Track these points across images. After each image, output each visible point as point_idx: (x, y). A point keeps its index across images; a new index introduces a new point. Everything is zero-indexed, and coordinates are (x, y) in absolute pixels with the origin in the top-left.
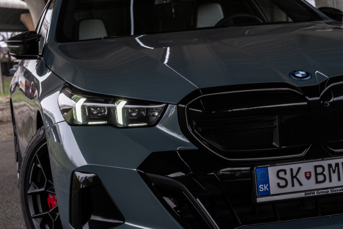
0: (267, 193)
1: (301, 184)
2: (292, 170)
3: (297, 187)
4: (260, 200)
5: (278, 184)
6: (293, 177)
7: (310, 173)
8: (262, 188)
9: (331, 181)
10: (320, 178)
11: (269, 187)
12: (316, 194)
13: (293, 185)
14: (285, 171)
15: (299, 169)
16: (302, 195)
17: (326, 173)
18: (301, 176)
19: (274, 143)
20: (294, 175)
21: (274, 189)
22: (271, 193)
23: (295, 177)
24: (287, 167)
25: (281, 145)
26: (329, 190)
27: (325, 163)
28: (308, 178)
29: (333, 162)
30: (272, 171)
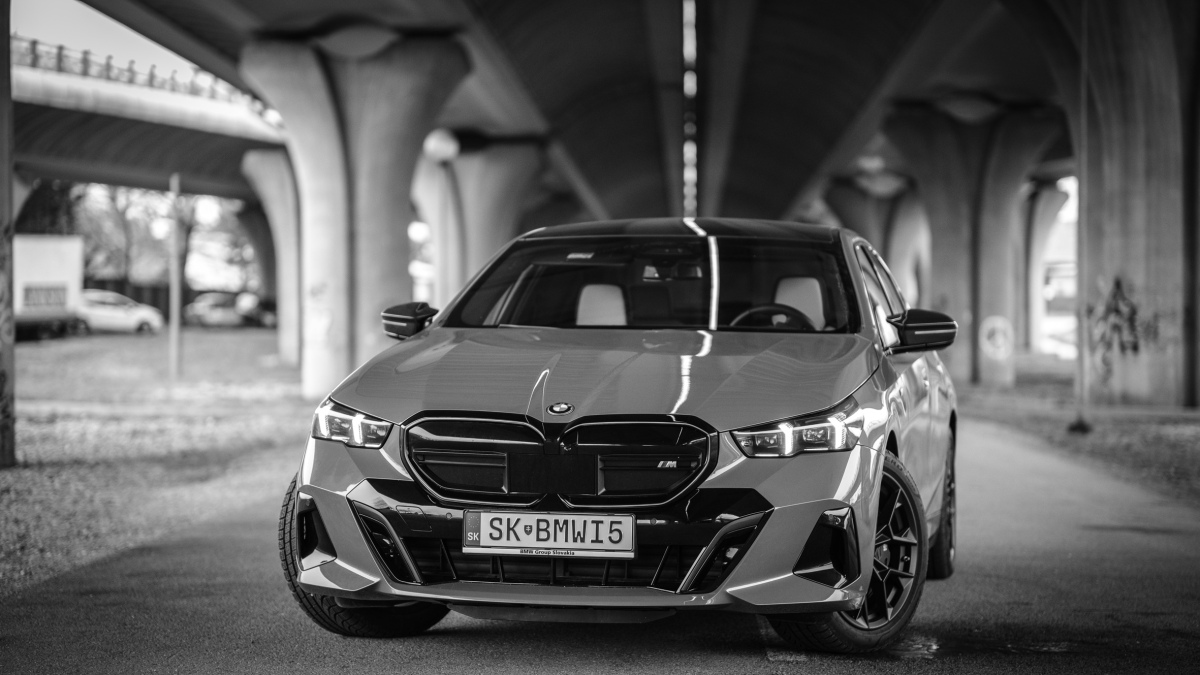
0: (477, 544)
1: (518, 539)
2: (509, 520)
3: (513, 542)
4: (466, 550)
5: (491, 534)
6: (509, 529)
7: (531, 527)
8: (470, 536)
9: (555, 540)
10: (543, 535)
11: (479, 536)
12: (534, 553)
13: (508, 539)
14: (500, 520)
15: (518, 520)
16: (517, 552)
17: (551, 530)
18: (520, 529)
19: (503, 488)
20: (511, 526)
21: (485, 540)
22: (482, 544)
23: (512, 529)
24: (504, 516)
25: (510, 490)
26: (551, 551)
27: (551, 518)
28: (528, 533)
29: (561, 518)
30: (486, 517)
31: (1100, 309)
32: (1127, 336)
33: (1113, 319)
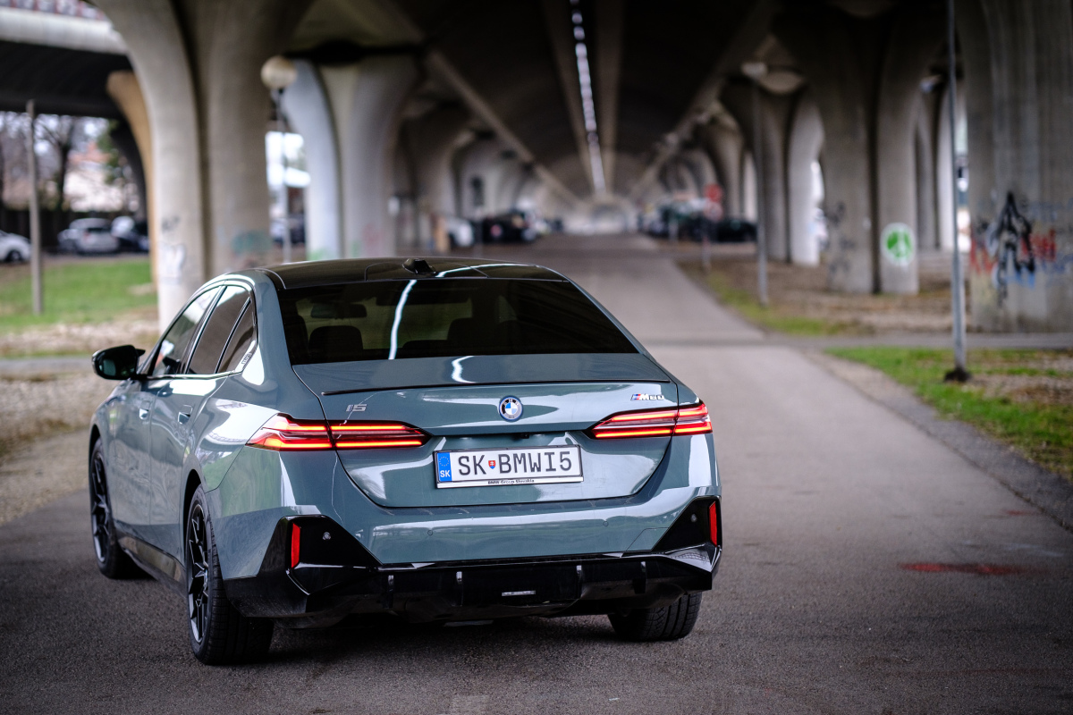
31: (994, 226)
32: (1022, 255)
33: (1006, 236)
